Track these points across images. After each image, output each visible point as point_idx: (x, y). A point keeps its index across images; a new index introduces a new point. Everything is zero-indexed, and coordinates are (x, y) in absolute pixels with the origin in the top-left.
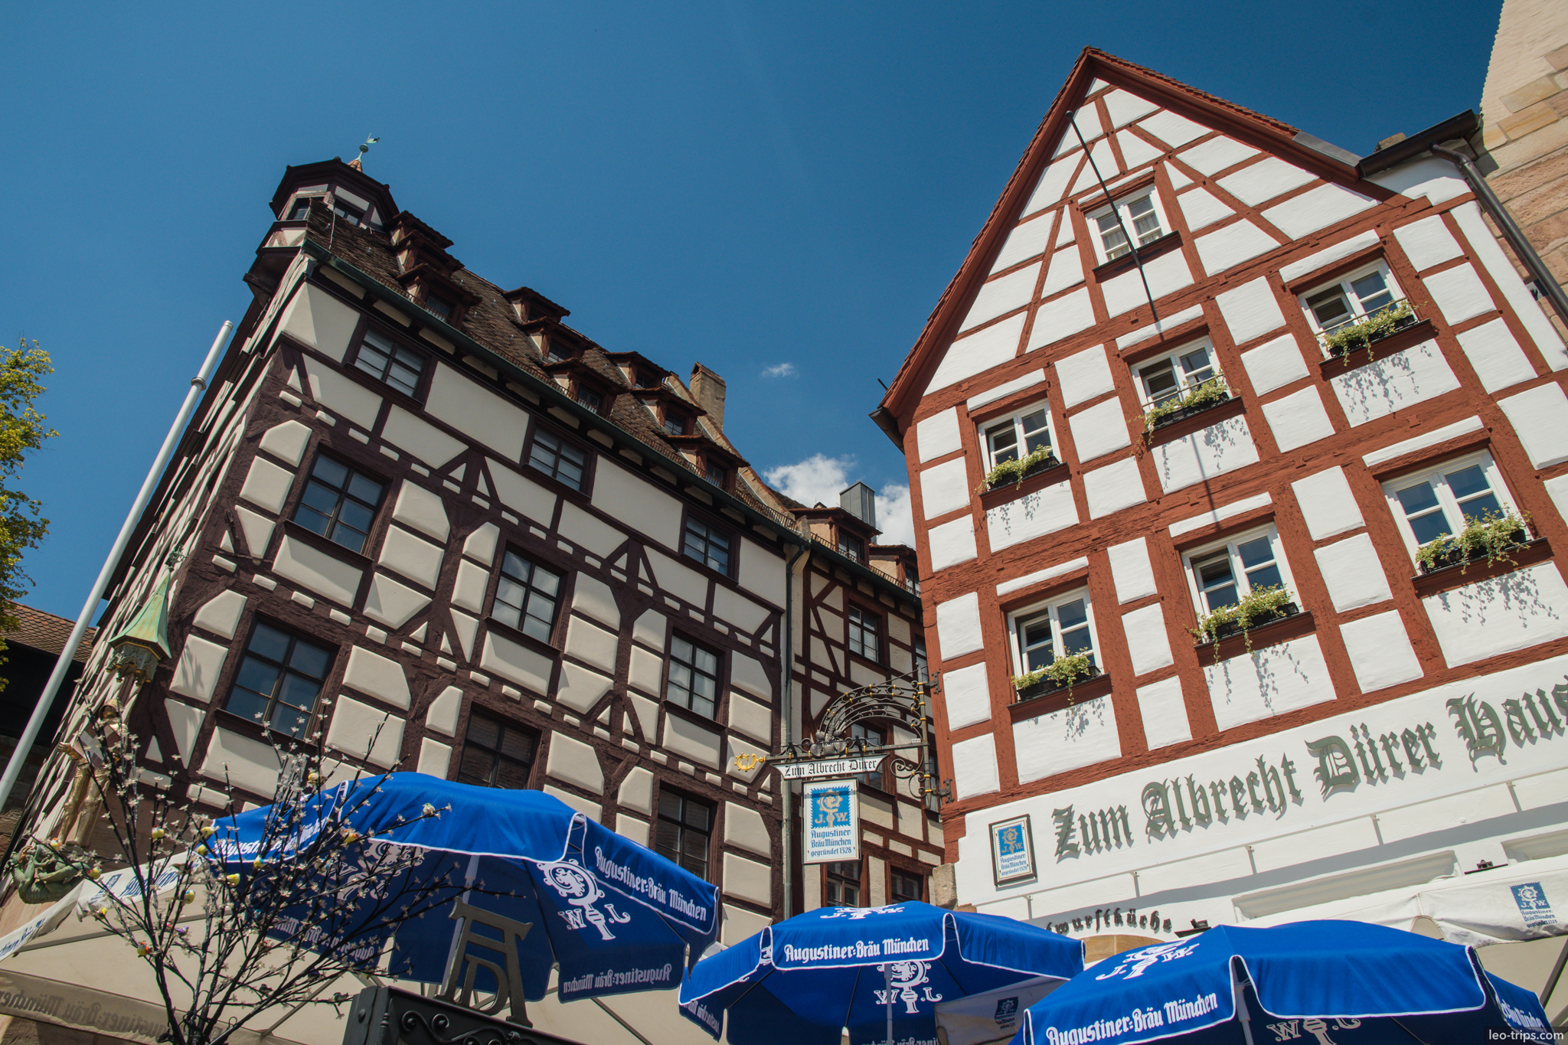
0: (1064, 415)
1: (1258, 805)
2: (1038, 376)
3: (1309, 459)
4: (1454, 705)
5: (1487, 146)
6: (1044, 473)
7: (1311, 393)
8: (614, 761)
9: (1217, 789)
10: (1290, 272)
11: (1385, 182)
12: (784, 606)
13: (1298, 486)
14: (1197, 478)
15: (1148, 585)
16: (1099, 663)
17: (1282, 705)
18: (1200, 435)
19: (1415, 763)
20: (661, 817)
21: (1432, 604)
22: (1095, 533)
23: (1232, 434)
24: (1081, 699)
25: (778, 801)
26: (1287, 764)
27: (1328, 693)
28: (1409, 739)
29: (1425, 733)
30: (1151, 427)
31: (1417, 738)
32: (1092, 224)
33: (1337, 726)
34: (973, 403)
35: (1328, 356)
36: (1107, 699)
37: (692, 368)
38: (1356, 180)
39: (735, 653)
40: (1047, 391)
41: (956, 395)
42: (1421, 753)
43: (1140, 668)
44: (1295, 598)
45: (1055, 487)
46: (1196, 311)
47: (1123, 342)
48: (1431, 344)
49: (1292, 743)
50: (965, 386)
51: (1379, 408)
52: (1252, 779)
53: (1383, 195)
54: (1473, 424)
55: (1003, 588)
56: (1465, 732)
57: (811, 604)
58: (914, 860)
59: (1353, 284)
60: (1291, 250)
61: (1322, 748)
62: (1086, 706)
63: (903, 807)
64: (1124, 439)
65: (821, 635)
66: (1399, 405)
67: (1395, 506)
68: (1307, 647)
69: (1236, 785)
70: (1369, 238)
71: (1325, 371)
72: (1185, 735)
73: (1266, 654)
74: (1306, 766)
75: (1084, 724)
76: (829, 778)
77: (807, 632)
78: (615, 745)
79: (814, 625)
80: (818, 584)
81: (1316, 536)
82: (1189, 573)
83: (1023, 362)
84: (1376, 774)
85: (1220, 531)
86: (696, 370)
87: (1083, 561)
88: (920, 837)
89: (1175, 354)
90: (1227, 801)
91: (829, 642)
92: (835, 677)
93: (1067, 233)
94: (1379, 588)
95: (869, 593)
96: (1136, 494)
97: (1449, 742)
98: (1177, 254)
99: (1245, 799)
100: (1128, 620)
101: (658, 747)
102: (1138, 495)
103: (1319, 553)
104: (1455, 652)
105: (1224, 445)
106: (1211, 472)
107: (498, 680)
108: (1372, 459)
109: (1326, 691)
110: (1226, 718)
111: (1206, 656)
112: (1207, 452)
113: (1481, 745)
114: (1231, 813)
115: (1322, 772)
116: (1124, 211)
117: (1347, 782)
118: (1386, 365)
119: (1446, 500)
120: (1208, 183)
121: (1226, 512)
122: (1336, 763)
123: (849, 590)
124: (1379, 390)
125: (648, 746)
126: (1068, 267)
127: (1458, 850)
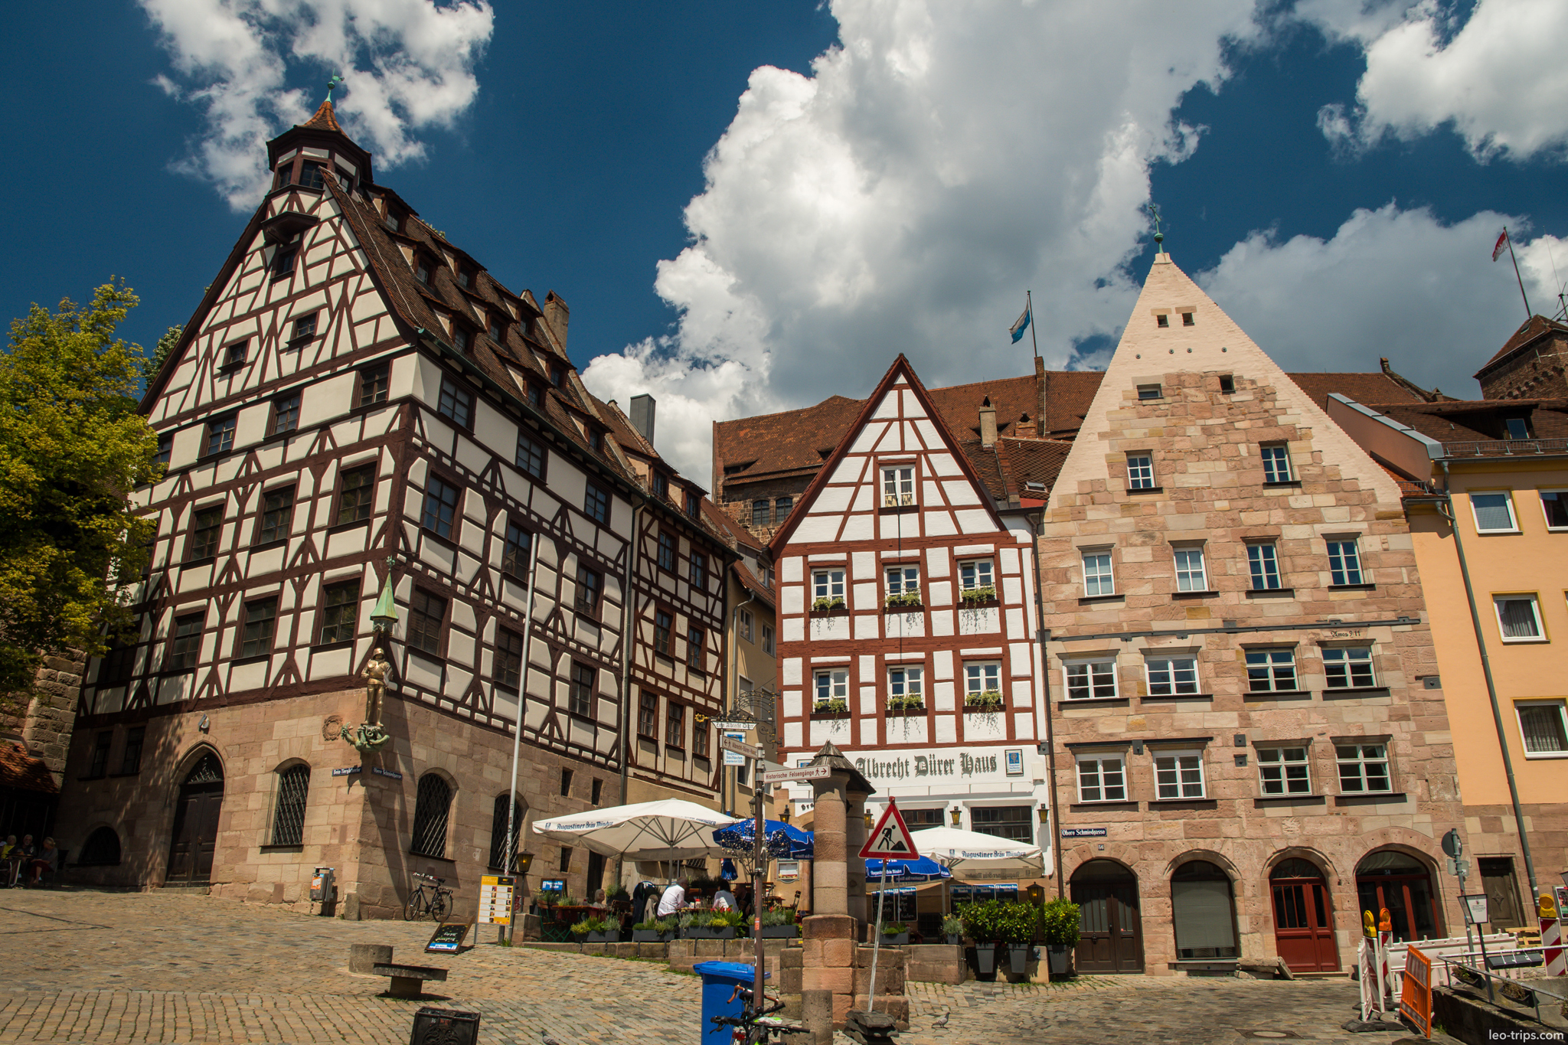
0: (851, 583)
1: (894, 774)
2: (842, 556)
3: (943, 643)
4: (962, 755)
5: (1045, 520)
6: (838, 610)
7: (950, 612)
8: (555, 650)
9: (882, 765)
10: (960, 550)
11: (1005, 521)
12: (630, 540)
13: (935, 654)
14: (898, 636)
15: (872, 678)
16: (848, 704)
17: (911, 740)
18: (904, 615)
19: (946, 771)
20: (574, 681)
21: (966, 716)
22: (855, 646)
23: (918, 620)
24: (839, 718)
25: (621, 665)
26: (907, 762)
27: (926, 740)
28: (946, 763)
29: (951, 762)
30: (887, 605)
31: (949, 763)
32: (882, 473)
33: (925, 752)
34: (812, 558)
35: (961, 600)
36: (849, 720)
37: (547, 295)
38: (996, 516)
39: (607, 575)
40: (847, 565)
41: (805, 549)
42: (948, 768)
43: (863, 711)
44: (923, 701)
45: (842, 618)
46: (916, 552)
47: (885, 554)
48: (997, 609)
49: (909, 755)
50: (809, 547)
51: (971, 631)
52: (894, 764)
53: (1002, 528)
54: (998, 650)
55: (814, 660)
56: (963, 765)
57: (643, 534)
58: (680, 696)
59: (980, 565)
60: (962, 539)
61: (919, 759)
62: (840, 721)
63: (678, 665)
64: (874, 606)
65: (646, 556)
66: (978, 632)
67: (966, 672)
68: (923, 720)
69: (889, 765)
70: (989, 548)
71: (957, 606)
72: (875, 742)
73: (909, 719)
74: (913, 764)
75: (838, 728)
76: (734, 730)
77: (640, 554)
78: (555, 640)
79: (643, 550)
80: (647, 518)
81: (936, 678)
82: (888, 676)
83: (836, 546)
84: (933, 772)
85: (901, 662)
86: (550, 298)
87: (848, 658)
88: (683, 682)
89: (904, 568)
90: (885, 770)
91: (650, 560)
92: (651, 584)
93: (869, 477)
94: (951, 705)
95: (671, 522)
96: (874, 634)
97: (957, 767)
98: (916, 515)
99: (891, 771)
100: (863, 690)
101: (572, 639)
102: (875, 635)
103: (936, 685)
104: (968, 737)
105: (913, 624)
106: (905, 635)
107: (509, 608)
108: (964, 652)
109: (925, 739)
110: (890, 739)
111: (888, 714)
112: (905, 625)
113: (966, 770)
114: (885, 774)
115: (917, 767)
116: (898, 474)
117: (923, 772)
118: (979, 611)
119: (983, 676)
120: (938, 480)
121: (906, 656)
122: (922, 764)
123: (662, 522)
124: (974, 622)
125: (569, 639)
126: (865, 499)
127: (951, 801)
